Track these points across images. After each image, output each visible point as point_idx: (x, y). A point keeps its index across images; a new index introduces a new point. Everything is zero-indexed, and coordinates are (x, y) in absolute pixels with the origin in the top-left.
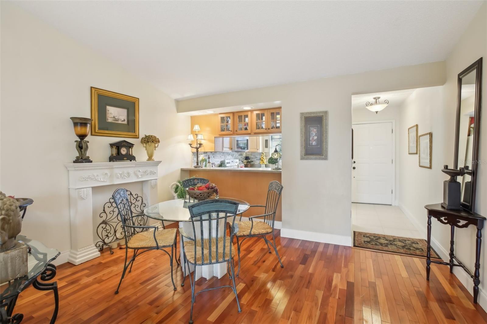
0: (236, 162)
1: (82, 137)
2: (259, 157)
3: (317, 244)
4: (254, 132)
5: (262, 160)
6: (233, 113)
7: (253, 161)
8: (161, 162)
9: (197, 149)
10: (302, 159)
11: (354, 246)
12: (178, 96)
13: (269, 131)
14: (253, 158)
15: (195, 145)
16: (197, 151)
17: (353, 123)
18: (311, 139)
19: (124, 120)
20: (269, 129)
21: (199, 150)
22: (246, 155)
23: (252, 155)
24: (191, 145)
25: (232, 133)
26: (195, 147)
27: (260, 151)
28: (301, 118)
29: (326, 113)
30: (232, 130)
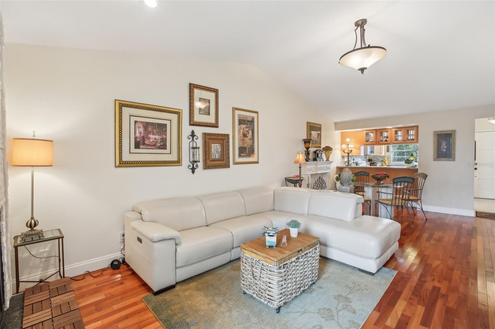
0: (364, 163)
1: (307, 148)
2: (380, 159)
3: (447, 215)
4: (393, 143)
5: (384, 162)
6: (376, 130)
7: (375, 163)
8: (332, 162)
9: (348, 154)
10: (435, 160)
11: (477, 216)
12: (338, 120)
13: (405, 142)
14: (375, 160)
15: (346, 151)
16: (348, 156)
17: (476, 131)
18: (442, 147)
19: (316, 138)
20: (405, 141)
21: (350, 154)
22: (369, 158)
23: (374, 158)
24: (344, 151)
25: (375, 143)
26: (347, 152)
27: (383, 154)
28: (435, 134)
29: (454, 131)
30: (375, 141)
